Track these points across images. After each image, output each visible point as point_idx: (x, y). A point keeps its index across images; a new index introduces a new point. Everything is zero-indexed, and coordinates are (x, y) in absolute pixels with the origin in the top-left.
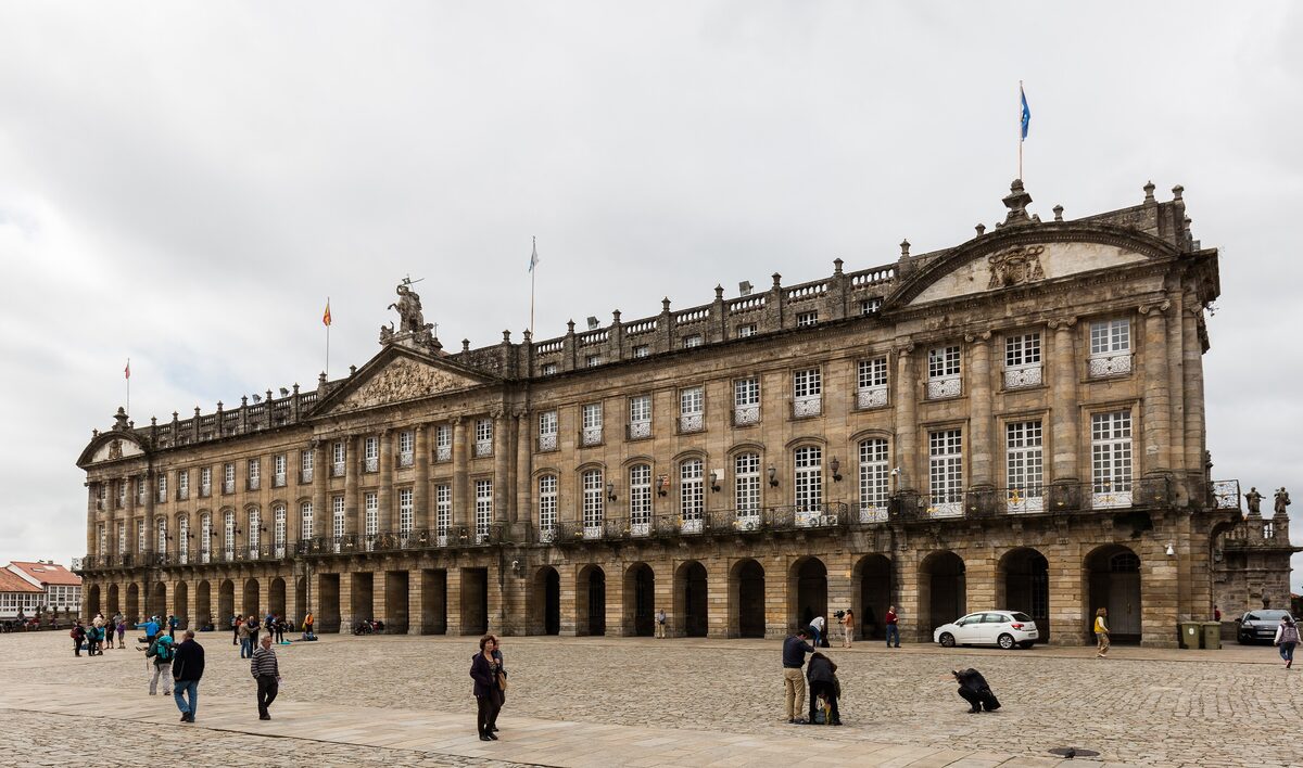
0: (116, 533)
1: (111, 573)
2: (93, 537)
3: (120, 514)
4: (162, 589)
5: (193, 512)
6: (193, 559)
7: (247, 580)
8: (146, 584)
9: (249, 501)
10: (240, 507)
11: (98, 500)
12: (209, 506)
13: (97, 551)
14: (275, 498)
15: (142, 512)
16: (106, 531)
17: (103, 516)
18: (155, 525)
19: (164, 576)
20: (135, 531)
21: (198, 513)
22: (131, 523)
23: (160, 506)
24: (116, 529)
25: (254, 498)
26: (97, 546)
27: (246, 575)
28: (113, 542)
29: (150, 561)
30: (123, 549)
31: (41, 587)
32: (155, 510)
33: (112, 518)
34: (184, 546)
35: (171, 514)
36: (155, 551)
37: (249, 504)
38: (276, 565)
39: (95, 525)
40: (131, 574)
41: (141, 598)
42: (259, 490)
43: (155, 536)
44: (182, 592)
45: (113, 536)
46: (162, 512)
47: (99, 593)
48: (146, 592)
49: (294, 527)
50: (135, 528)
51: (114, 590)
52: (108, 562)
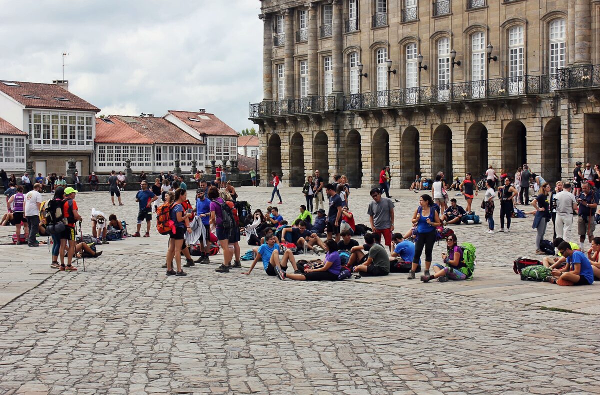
0: (296, 72)
1: (294, 119)
2: (270, 78)
3: (300, 50)
4: (356, 138)
5: (394, 42)
6: (394, 100)
7: (469, 125)
8: (337, 133)
9: (472, 23)
10: (458, 31)
11: (274, 34)
12: (415, 33)
13: (274, 95)
14: (509, 17)
15: (329, 45)
16: (285, 70)
17: (282, 53)
18: (345, 60)
19: (358, 122)
20: (320, 69)
21: (401, 42)
22: (315, 60)
23: (350, 37)
24: (296, 68)
25: (479, 18)
26: (274, 89)
27: (469, 118)
28: (293, 83)
29: (341, 105)
30: (306, 90)
31: (200, 138)
32: (345, 42)
33: (292, 55)
34: (382, 85)
35: (365, 45)
36: (346, 92)
37: (471, 27)
38: (514, 104)
39: (271, 63)
40: (319, 120)
41: (332, 149)
42: (486, 7)
43: (346, 74)
44: (381, 142)
45: (293, 76)
46: (353, 44)
47: (280, 144)
48: (338, 142)
49: (538, 53)
50: (320, 65)
51: (298, 141)
52: (289, 106)
